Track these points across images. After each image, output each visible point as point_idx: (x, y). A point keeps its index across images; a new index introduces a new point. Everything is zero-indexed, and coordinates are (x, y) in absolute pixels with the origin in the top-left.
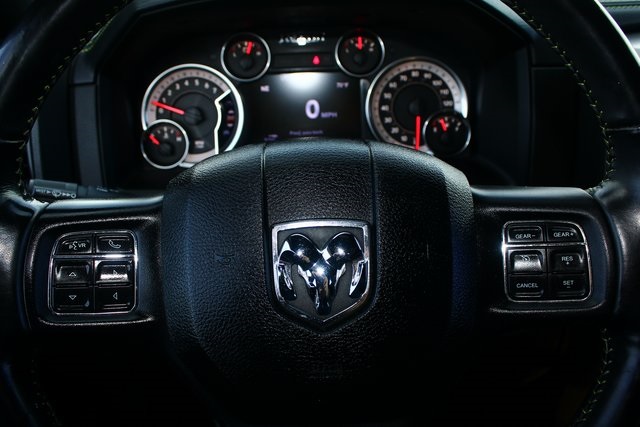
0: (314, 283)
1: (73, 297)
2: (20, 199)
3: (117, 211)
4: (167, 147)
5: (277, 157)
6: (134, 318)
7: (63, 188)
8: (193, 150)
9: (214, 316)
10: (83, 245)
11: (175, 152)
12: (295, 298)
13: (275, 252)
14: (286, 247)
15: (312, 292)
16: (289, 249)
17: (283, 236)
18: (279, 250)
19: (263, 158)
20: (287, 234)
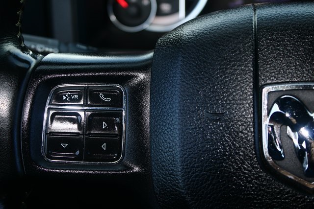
0: (304, 145)
1: (64, 145)
2: (18, 51)
3: (108, 66)
4: (133, 10)
5: (269, 19)
6: (120, 168)
7: (46, 44)
8: (160, 13)
9: (201, 171)
10: (76, 97)
11: (142, 14)
12: (283, 158)
13: (264, 112)
14: (276, 108)
15: (300, 153)
16: (279, 110)
17: (274, 97)
18: (269, 110)
19: (255, 20)
20: (278, 95)
